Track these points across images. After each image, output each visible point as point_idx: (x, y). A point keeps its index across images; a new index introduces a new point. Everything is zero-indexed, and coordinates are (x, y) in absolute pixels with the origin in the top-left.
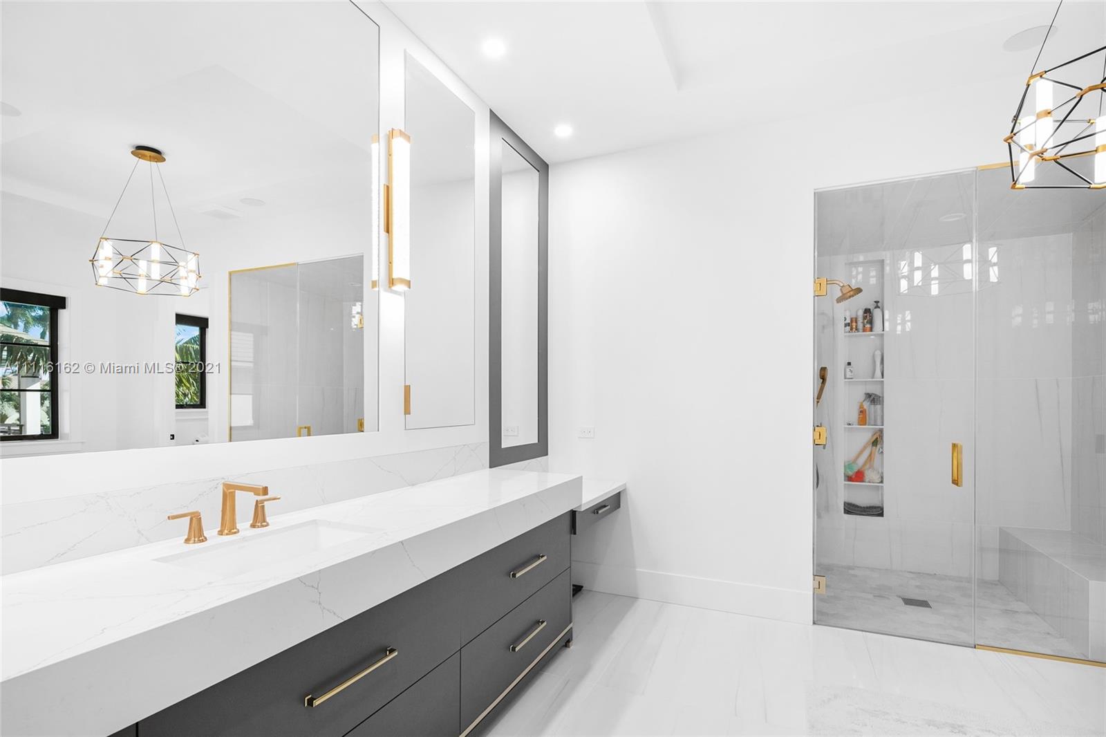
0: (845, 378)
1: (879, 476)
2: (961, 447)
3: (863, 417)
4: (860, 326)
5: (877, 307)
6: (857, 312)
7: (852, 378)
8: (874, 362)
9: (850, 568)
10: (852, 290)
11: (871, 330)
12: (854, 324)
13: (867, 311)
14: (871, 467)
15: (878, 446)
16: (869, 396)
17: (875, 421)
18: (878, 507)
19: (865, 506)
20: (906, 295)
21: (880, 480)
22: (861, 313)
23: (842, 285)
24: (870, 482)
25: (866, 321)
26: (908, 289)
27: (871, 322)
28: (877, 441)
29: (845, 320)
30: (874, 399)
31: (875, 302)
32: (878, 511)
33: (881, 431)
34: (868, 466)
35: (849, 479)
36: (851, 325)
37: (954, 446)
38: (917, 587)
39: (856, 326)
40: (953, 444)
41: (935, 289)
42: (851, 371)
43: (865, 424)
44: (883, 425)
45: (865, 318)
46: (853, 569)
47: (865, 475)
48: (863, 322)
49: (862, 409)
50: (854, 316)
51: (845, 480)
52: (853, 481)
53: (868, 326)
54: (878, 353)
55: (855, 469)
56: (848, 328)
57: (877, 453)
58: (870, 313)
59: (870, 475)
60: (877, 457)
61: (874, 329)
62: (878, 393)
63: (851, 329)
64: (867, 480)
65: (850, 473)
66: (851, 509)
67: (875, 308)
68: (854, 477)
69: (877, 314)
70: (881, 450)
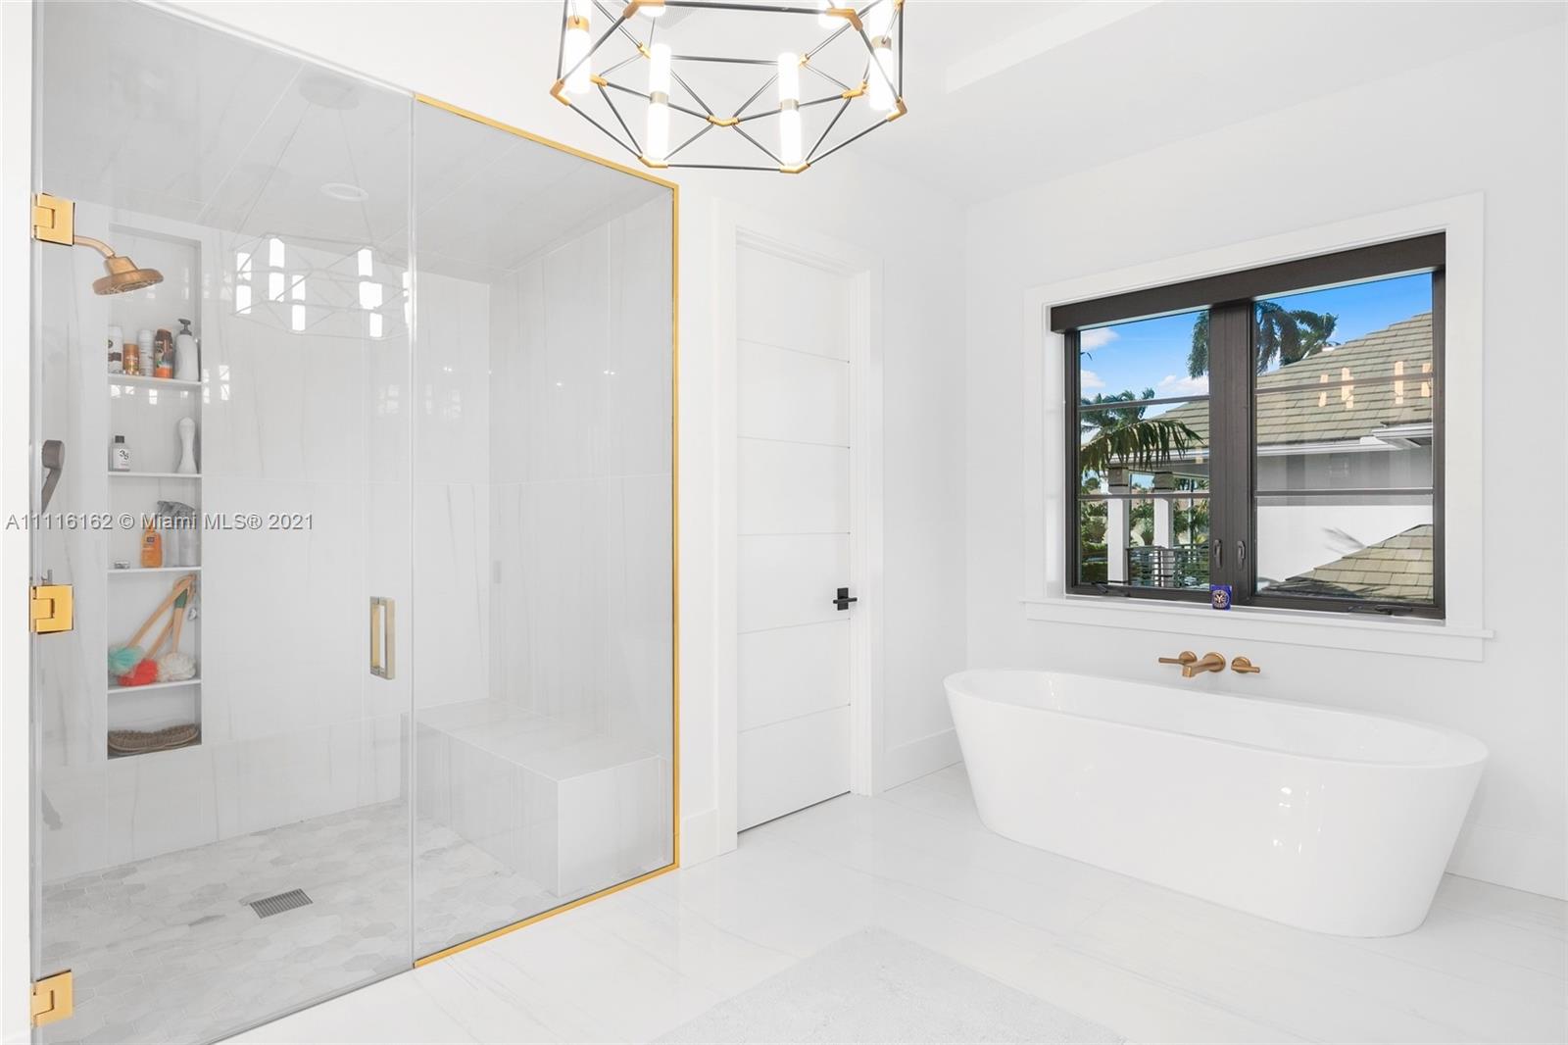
0: (111, 469)
1: (191, 666)
2: (393, 602)
3: (153, 551)
4: (147, 363)
5: (185, 332)
6: (139, 333)
7: (128, 470)
8: (180, 443)
9: (125, 871)
10: (137, 270)
11: (173, 374)
12: (132, 357)
13: (162, 336)
14: (173, 650)
15: (189, 606)
16: (167, 507)
17: (182, 554)
18: (189, 727)
19: (160, 729)
20: (244, 317)
21: (193, 672)
22: (147, 339)
23: (110, 254)
24: (170, 681)
25: (161, 355)
26: (252, 306)
27: (172, 358)
28: (186, 596)
29: (111, 344)
30: (180, 513)
31: (182, 321)
32: (187, 734)
33: (195, 577)
34: (164, 649)
35: (119, 680)
36: (124, 358)
37: (376, 602)
38: (275, 862)
39: (137, 363)
40: (372, 599)
41: (299, 319)
42: (126, 456)
43: (158, 564)
44: (199, 565)
45: (157, 349)
46: (134, 870)
47: (159, 667)
48: (154, 358)
49: (151, 535)
50: (131, 340)
51: (110, 686)
52: (131, 685)
53: (166, 366)
54: (188, 424)
55: (137, 659)
56: (118, 364)
57: (185, 620)
58: (171, 341)
59: (172, 666)
60: (186, 628)
61: (178, 375)
62: (189, 502)
63: (126, 367)
64: (165, 677)
65: (123, 669)
66: (122, 744)
67: (181, 333)
68: (132, 676)
69: (186, 347)
70: (194, 614)
